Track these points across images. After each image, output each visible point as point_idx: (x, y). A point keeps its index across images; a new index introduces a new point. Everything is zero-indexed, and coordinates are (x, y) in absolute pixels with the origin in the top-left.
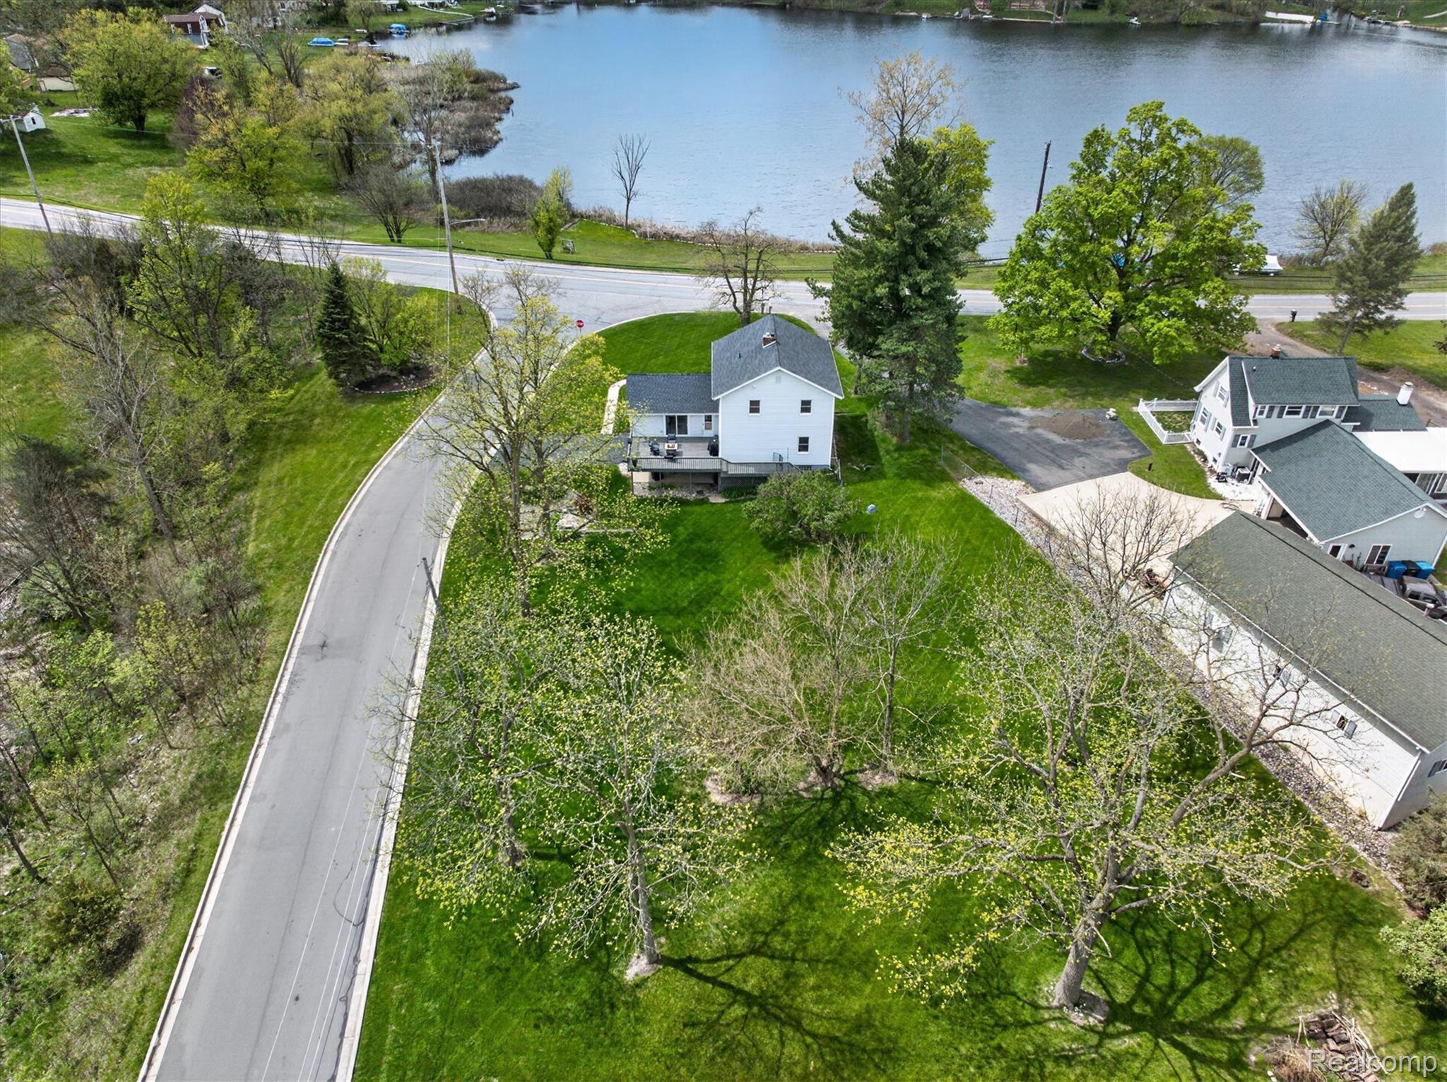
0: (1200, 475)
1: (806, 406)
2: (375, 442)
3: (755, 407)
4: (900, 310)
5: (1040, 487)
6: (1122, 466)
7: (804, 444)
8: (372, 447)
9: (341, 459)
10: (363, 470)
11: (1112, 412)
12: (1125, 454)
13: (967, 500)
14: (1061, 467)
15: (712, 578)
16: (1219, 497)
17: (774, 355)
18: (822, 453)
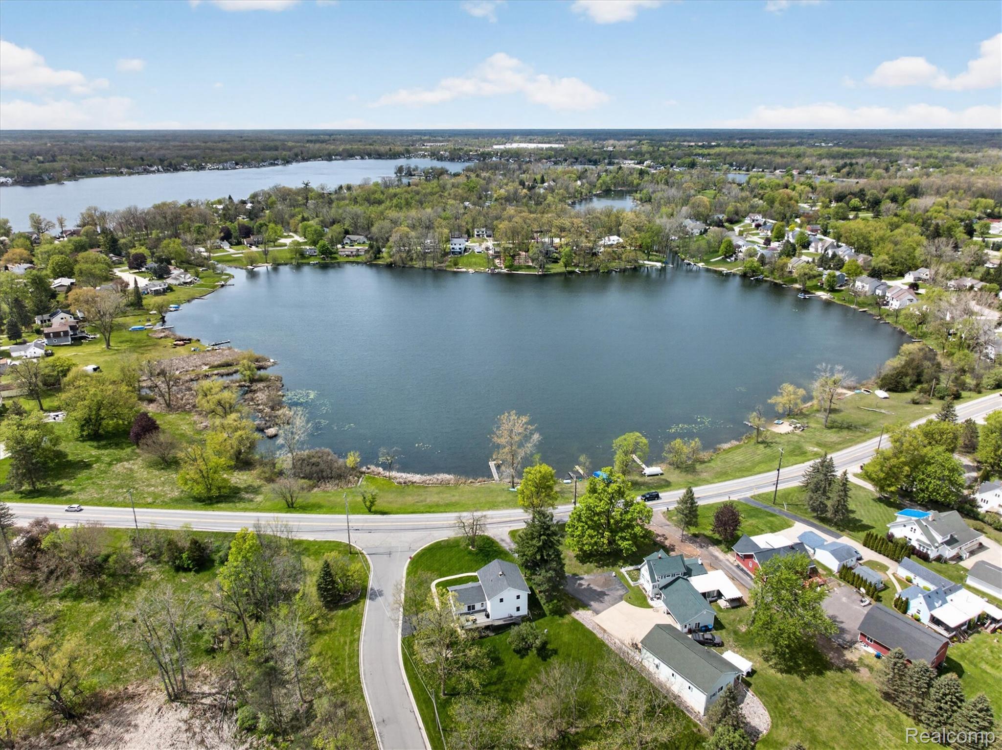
0: (645, 598)
1: (518, 597)
2: (353, 630)
3: (501, 600)
4: (544, 561)
5: (597, 612)
6: (621, 598)
7: (518, 609)
8: (353, 634)
9: (342, 640)
10: (356, 644)
11: (614, 574)
12: (621, 592)
13: (575, 621)
14: (602, 602)
15: (501, 668)
16: (652, 607)
17: (505, 582)
18: (524, 611)
